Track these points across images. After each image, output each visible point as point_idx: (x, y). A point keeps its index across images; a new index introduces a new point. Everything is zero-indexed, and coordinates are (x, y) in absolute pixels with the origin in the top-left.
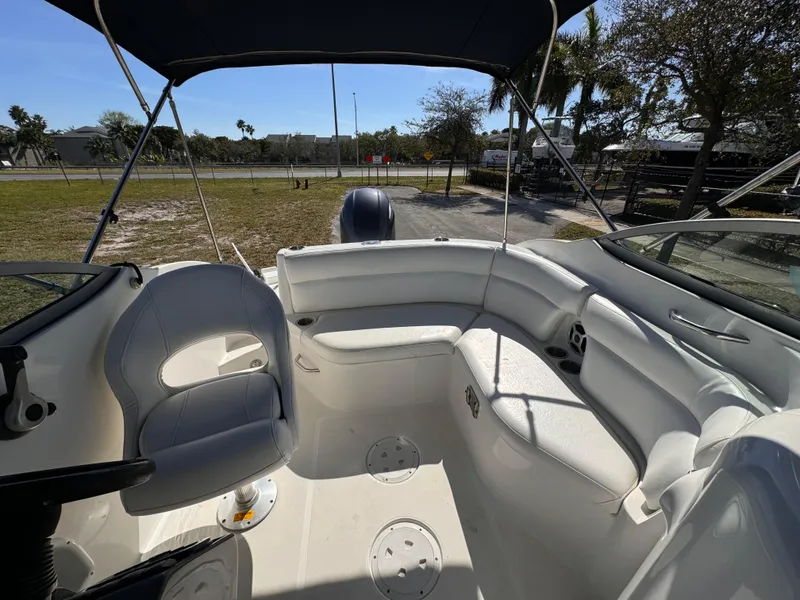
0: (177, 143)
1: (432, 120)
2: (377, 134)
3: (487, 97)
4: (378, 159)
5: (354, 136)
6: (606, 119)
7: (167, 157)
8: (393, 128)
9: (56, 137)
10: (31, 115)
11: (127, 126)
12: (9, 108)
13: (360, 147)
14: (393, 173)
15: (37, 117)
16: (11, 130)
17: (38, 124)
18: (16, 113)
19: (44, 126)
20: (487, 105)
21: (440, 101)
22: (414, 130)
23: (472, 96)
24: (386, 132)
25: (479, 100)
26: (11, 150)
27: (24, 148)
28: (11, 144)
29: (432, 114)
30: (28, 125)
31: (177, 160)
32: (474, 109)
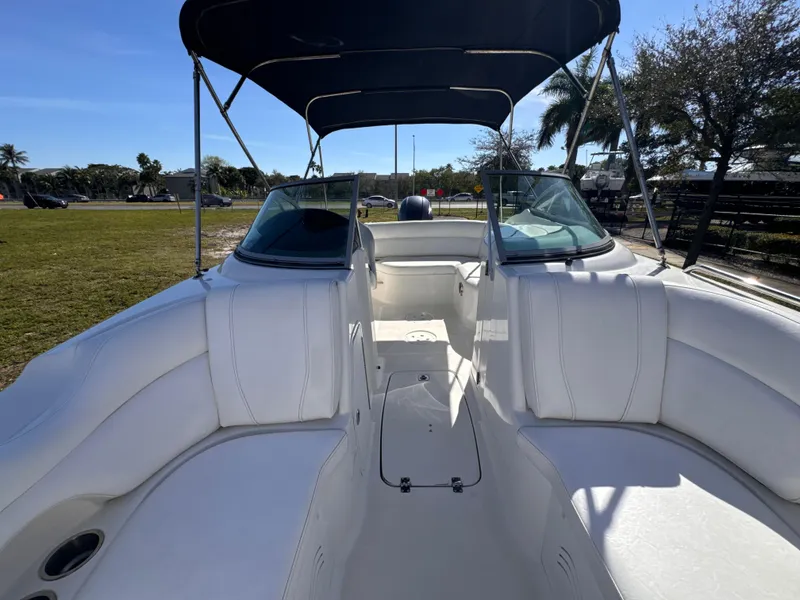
0: (259, 180)
1: (483, 158)
2: (433, 171)
3: (536, 137)
4: (431, 192)
5: (411, 174)
6: (661, 152)
7: (250, 192)
8: (449, 166)
9: (168, 177)
10: (152, 160)
11: (222, 168)
12: (137, 155)
13: (416, 183)
14: (445, 206)
15: (156, 162)
16: (136, 172)
17: (157, 167)
18: (142, 159)
19: (160, 169)
20: (535, 143)
21: (491, 140)
22: (467, 166)
23: (521, 136)
24: (442, 169)
25: (528, 139)
26: (134, 187)
27: (144, 186)
28: (135, 183)
29: (482, 152)
30: (149, 168)
31: (256, 195)
32: (522, 147)
